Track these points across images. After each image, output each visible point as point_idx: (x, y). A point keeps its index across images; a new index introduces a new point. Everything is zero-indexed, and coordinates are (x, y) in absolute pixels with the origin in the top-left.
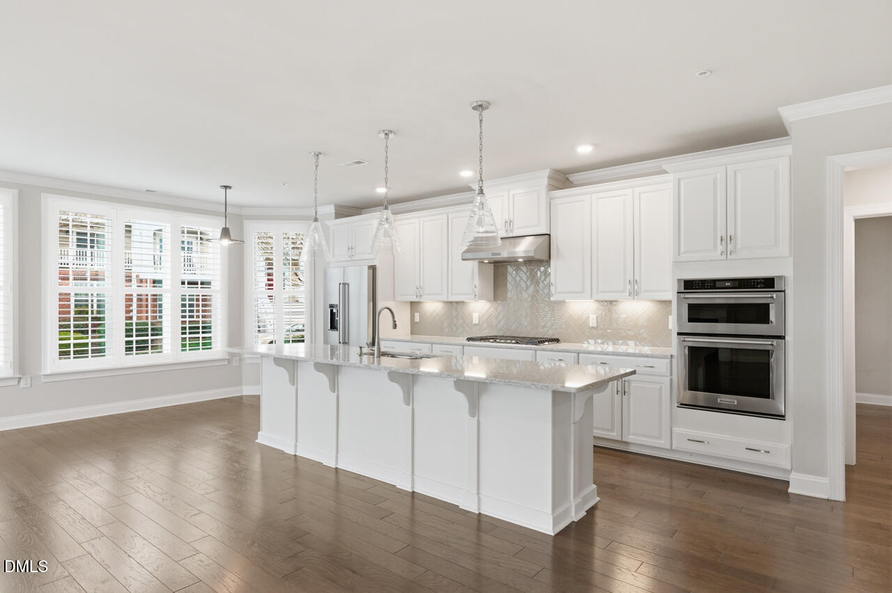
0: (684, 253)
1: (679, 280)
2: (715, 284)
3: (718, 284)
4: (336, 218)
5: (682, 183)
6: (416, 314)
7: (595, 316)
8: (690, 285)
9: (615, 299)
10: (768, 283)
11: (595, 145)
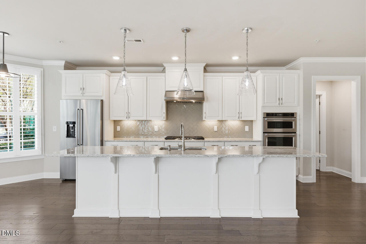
0: (266, 103)
1: (265, 113)
2: (276, 115)
3: (277, 115)
4: (65, 69)
5: (265, 77)
6: (118, 127)
7: (216, 127)
8: (268, 115)
9: (227, 120)
10: (292, 115)
11: (240, 57)
